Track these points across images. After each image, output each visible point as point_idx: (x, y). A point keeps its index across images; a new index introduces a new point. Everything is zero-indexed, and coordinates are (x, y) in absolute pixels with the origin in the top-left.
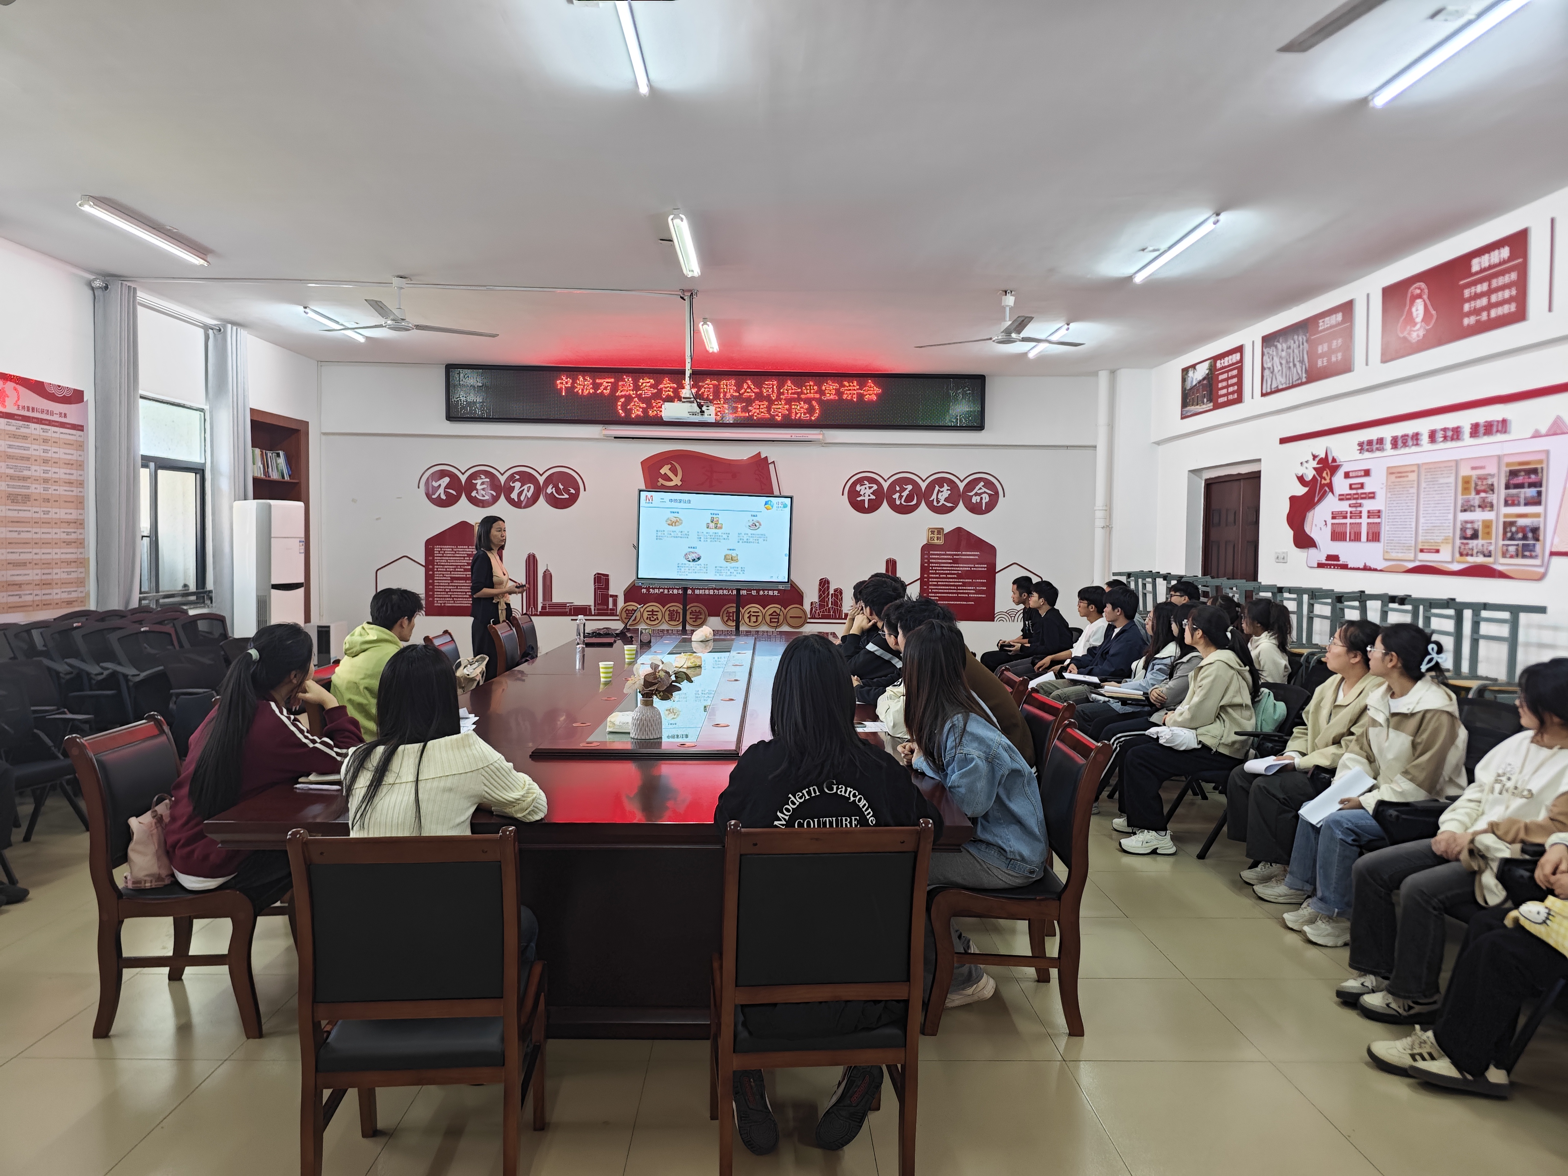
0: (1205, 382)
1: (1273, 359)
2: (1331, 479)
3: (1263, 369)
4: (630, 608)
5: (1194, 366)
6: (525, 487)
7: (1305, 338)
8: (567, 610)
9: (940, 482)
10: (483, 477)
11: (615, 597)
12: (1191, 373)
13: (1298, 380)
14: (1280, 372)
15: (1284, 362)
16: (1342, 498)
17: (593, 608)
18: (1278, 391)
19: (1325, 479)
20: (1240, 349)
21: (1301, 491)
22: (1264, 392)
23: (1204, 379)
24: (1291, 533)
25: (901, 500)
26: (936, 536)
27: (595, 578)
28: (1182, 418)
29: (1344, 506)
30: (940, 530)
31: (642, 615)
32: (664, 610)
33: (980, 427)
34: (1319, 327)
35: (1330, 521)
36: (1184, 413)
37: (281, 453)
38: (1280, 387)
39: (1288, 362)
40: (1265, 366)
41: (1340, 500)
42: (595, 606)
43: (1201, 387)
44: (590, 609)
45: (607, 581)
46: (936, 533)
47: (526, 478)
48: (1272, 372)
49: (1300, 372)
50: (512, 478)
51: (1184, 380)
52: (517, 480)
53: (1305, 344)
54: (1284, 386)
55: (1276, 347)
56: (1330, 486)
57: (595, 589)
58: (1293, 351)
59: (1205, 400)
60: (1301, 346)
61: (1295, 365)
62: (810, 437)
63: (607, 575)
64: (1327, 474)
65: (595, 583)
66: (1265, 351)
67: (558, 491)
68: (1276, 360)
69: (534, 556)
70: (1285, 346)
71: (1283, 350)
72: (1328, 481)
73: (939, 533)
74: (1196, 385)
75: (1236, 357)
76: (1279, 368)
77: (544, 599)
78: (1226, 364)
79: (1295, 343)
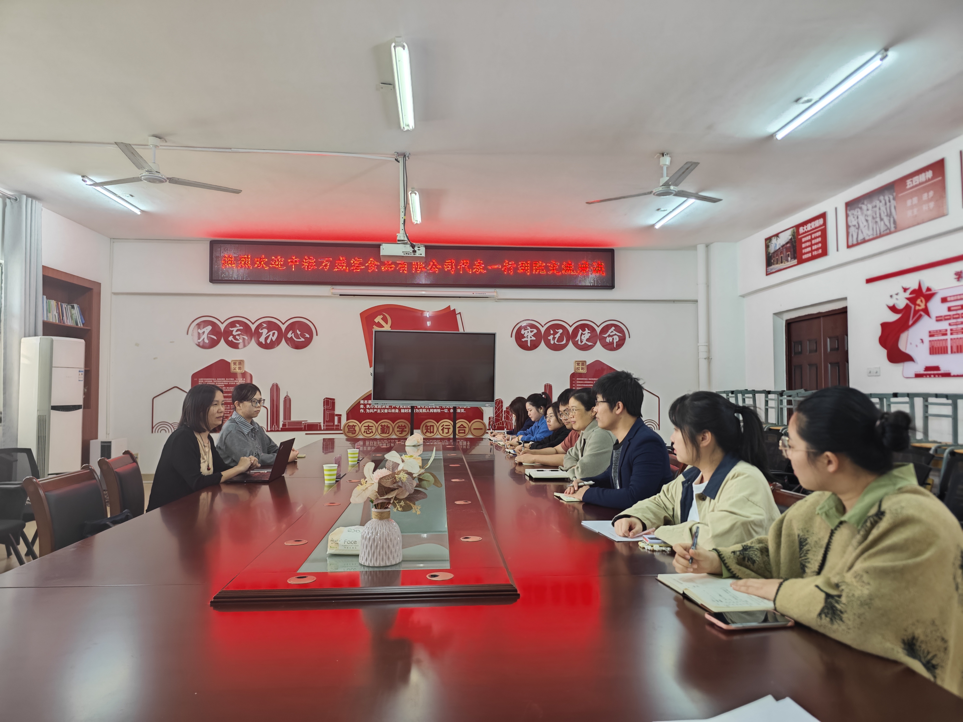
0: (788, 245)
1: (858, 218)
2: (926, 305)
3: (848, 227)
4: (351, 424)
5: (777, 235)
6: (271, 333)
7: (891, 197)
8: (303, 427)
9: (583, 327)
10: (238, 325)
11: (339, 416)
12: (774, 240)
13: (886, 230)
14: (866, 227)
15: (870, 219)
16: (939, 319)
17: (322, 424)
18: (864, 241)
19: (919, 305)
20: (823, 216)
21: (893, 317)
22: (850, 244)
23: (787, 243)
24: (883, 352)
25: (554, 340)
26: (580, 367)
27: (324, 402)
28: (767, 275)
29: (944, 325)
30: (584, 363)
31: (360, 430)
32: (377, 425)
33: (611, 286)
34: (906, 185)
35: (927, 339)
36: (769, 270)
37: (76, 306)
38: (867, 238)
39: (873, 218)
40: (850, 224)
41: (937, 321)
42: (324, 423)
43: (784, 250)
44: (320, 426)
45: (333, 404)
46: (580, 364)
47: (272, 326)
48: (858, 228)
49: (888, 224)
50: (260, 326)
51: (767, 247)
52: (265, 328)
53: (892, 201)
54: (871, 237)
55: (861, 208)
56: (926, 311)
57: (324, 410)
58: (880, 209)
59: (789, 259)
60: (888, 204)
61: (881, 219)
62: (487, 294)
63: (334, 399)
64: (921, 301)
65: (324, 405)
66: (848, 212)
67: (297, 336)
68: (862, 219)
69: (277, 385)
70: (870, 206)
71: (868, 210)
72: (923, 306)
73: (583, 364)
74: (780, 248)
75: (821, 221)
76: (865, 223)
77: (285, 418)
78: (809, 228)
79: (880, 202)
